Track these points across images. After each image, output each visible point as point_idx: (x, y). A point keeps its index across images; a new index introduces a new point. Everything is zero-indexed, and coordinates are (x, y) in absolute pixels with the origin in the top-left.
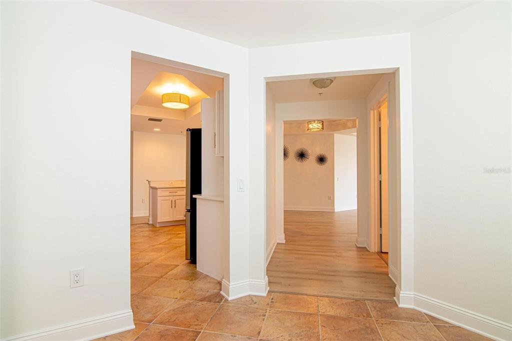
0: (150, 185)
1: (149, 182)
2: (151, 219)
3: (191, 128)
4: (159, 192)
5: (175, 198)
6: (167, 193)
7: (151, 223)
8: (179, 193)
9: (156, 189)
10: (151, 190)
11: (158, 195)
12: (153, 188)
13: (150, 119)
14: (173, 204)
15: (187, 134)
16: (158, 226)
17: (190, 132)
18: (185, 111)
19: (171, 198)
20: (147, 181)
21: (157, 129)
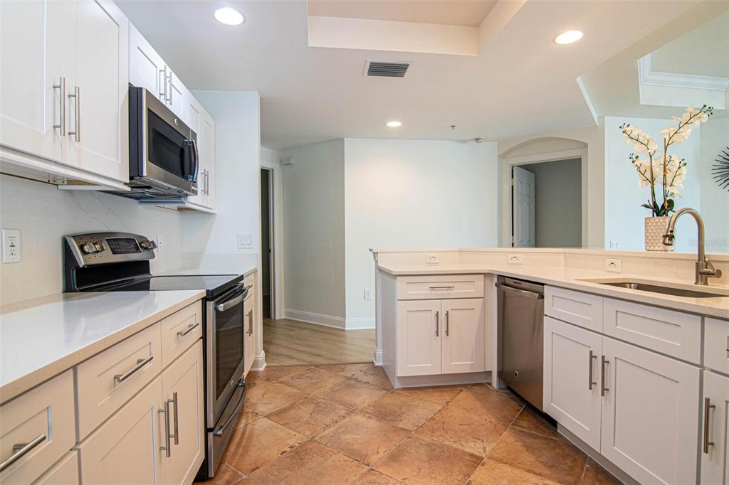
0: (376, 262)
1: (374, 253)
2: (380, 352)
4: (402, 288)
5: (447, 306)
6: (424, 292)
7: (379, 363)
8: (460, 290)
9: (395, 276)
10: (380, 275)
11: (399, 296)
12: (380, 270)
13: (375, 69)
14: (442, 326)
16: (397, 385)
18: (478, 26)
19: (435, 306)
20: (371, 250)
21: (394, 124)
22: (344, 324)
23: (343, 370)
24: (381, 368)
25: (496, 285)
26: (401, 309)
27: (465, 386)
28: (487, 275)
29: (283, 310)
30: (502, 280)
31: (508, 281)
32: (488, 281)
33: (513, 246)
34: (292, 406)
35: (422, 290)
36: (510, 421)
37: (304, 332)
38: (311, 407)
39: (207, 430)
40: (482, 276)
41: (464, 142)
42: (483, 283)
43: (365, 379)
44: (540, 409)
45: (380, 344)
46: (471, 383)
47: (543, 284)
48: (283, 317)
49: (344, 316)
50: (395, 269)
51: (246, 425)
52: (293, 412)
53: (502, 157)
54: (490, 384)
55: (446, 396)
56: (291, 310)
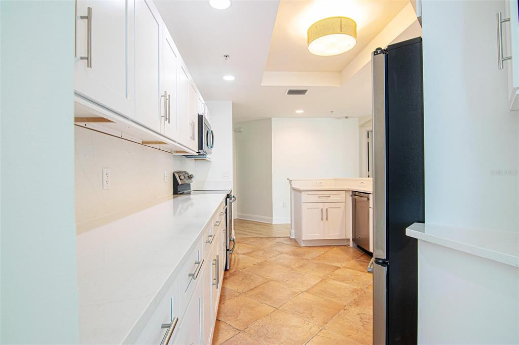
0: (291, 185)
1: (290, 181)
2: (293, 231)
3: (384, 47)
4: (304, 197)
5: (327, 206)
6: (315, 199)
7: (293, 237)
8: (333, 198)
9: (301, 191)
10: (293, 192)
11: (303, 201)
12: (294, 189)
13: (291, 92)
14: (325, 216)
15: (374, 62)
16: (303, 245)
17: (383, 56)
18: (340, 72)
19: (321, 206)
20: (288, 179)
21: (299, 112)
22: (272, 220)
23: (275, 240)
24: (294, 239)
25: (351, 196)
26: (304, 207)
27: (336, 246)
28: (346, 191)
29: (236, 213)
30: (354, 193)
31: (357, 194)
32: (347, 194)
33: (369, 176)
34: (254, 251)
35: (315, 198)
36: (356, 257)
37: (250, 224)
38: (262, 252)
39: (227, 250)
40: (344, 191)
41: (339, 118)
42: (344, 195)
43: (286, 243)
44: (368, 250)
45: (293, 228)
46: (339, 244)
47: (369, 194)
48: (236, 218)
49: (272, 216)
50: (301, 188)
51: (235, 257)
52: (254, 253)
53: (362, 126)
54: (349, 245)
55: (327, 249)
56: (240, 214)
